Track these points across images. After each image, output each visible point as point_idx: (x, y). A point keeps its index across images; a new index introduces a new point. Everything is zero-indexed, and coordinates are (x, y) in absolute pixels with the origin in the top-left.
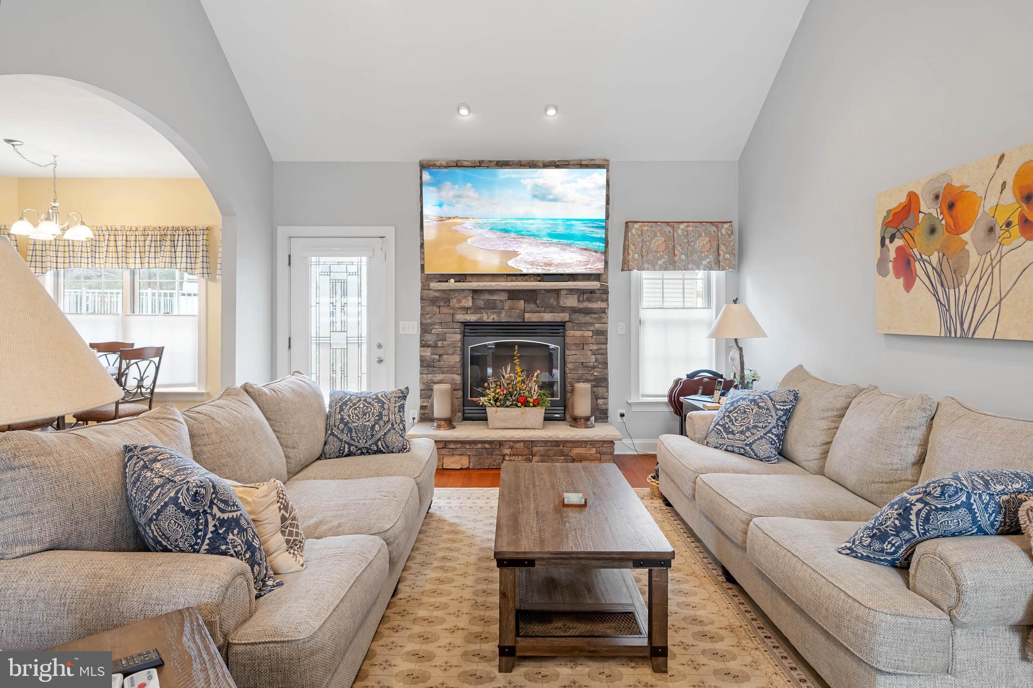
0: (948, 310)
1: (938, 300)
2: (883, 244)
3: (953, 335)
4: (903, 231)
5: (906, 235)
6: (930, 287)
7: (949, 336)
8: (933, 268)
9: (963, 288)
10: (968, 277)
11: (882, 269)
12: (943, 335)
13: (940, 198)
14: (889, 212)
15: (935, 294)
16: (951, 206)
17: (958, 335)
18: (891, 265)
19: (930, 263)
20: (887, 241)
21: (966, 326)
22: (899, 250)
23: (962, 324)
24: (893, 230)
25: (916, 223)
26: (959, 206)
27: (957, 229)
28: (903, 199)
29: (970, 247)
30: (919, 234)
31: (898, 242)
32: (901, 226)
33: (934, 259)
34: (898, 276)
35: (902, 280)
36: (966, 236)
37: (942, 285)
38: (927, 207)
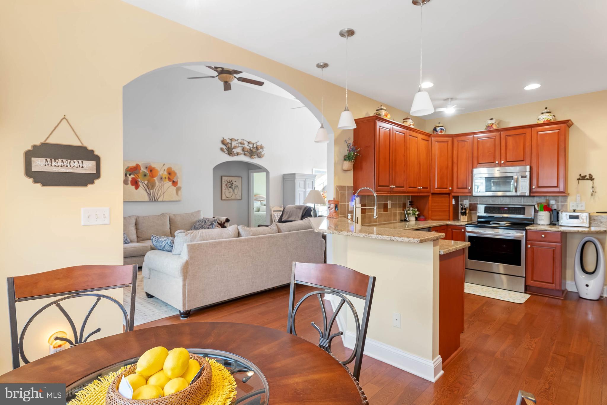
0: (150, 195)
1: (147, 192)
2: (126, 175)
3: (152, 200)
4: (134, 173)
5: (135, 175)
6: (145, 189)
7: (151, 201)
8: (145, 185)
9: (154, 190)
10: (156, 187)
11: (125, 182)
12: (149, 200)
13: (148, 168)
14: (128, 167)
15: (146, 191)
16: (151, 171)
17: (154, 200)
18: (129, 182)
19: (144, 183)
20: (128, 175)
21: (155, 198)
22: (132, 178)
23: (154, 198)
24: (131, 173)
25: (139, 172)
26: (153, 172)
27: (153, 176)
28: (134, 165)
29: (156, 181)
30: (140, 175)
31: (132, 176)
32: (133, 172)
33: (146, 182)
34: (132, 185)
35: (134, 187)
36: (155, 179)
37: (148, 189)
38: (143, 169)
